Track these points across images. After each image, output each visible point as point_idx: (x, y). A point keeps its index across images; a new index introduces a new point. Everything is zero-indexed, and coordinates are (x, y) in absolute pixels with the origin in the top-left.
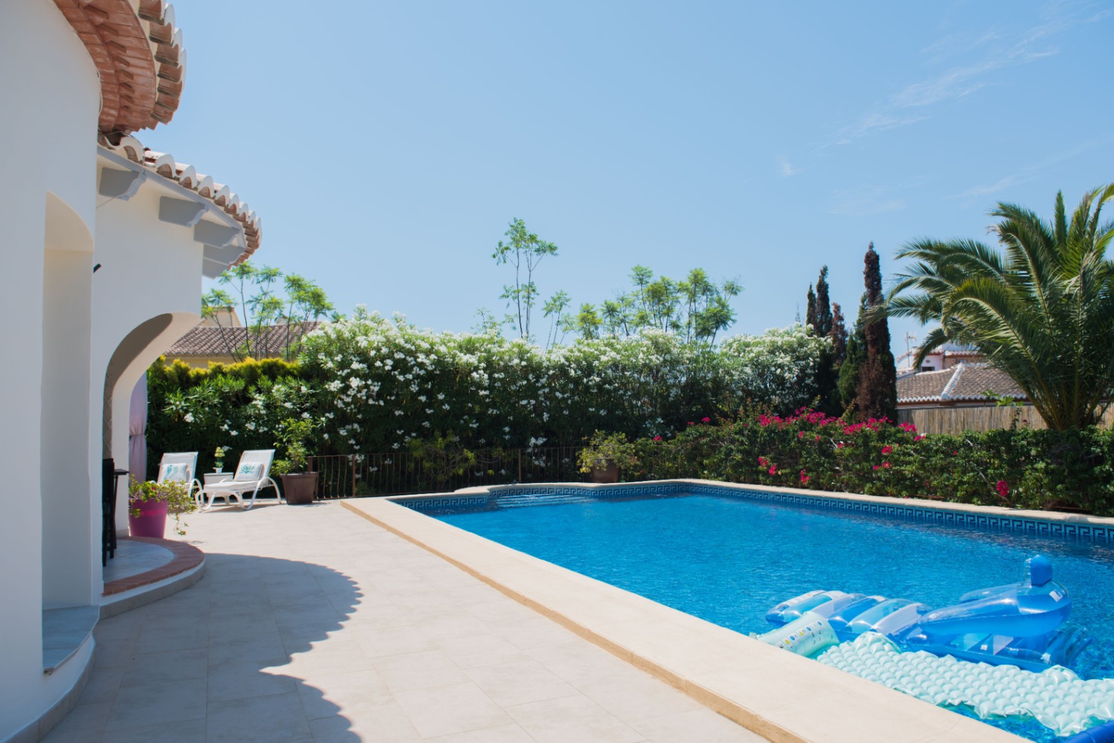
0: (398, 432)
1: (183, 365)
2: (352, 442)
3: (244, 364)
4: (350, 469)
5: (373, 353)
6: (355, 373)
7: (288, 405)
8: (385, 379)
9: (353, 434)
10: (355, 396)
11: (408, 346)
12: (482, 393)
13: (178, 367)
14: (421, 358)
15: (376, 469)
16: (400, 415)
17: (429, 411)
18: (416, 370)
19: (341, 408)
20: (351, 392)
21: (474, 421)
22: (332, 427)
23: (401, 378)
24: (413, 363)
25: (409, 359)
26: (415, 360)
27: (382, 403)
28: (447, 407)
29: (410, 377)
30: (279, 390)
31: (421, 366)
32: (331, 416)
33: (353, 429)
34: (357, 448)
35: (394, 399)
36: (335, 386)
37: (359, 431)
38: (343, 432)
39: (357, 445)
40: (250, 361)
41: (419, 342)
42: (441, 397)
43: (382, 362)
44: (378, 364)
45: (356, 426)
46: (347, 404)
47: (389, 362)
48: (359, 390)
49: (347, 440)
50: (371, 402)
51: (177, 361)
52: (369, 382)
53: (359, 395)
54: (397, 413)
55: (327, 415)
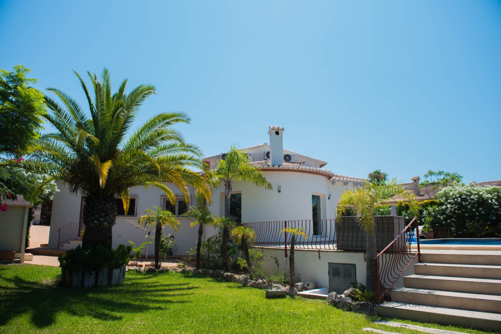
0: (467, 221)
1: (407, 203)
2: (453, 224)
3: (424, 202)
4: (452, 232)
5: (454, 197)
6: (450, 203)
7: (433, 213)
8: (460, 204)
9: (453, 222)
10: (450, 210)
11: (468, 193)
12: (495, 207)
13: (405, 204)
14: (472, 197)
15: (461, 232)
16: (467, 215)
17: (477, 214)
18: (470, 200)
19: (448, 214)
20: (449, 209)
21: (494, 217)
22: (445, 219)
23: (464, 204)
24: (469, 198)
25: (467, 197)
26: (470, 198)
27: (460, 212)
28: (483, 212)
29: (467, 203)
30: (430, 209)
31: (472, 199)
32: (445, 216)
33: (453, 220)
34: (455, 226)
35: (465, 210)
36: (444, 207)
37: (455, 220)
38: (448, 221)
39: (454, 225)
40: (426, 201)
41: (472, 191)
42: (480, 209)
43: (457, 199)
44: (456, 200)
45: (454, 219)
46: (448, 212)
47: (459, 199)
48: (451, 208)
49: (451, 223)
50: (456, 211)
51: (405, 202)
52: (454, 206)
53: (451, 210)
54: (466, 215)
55: (444, 216)
